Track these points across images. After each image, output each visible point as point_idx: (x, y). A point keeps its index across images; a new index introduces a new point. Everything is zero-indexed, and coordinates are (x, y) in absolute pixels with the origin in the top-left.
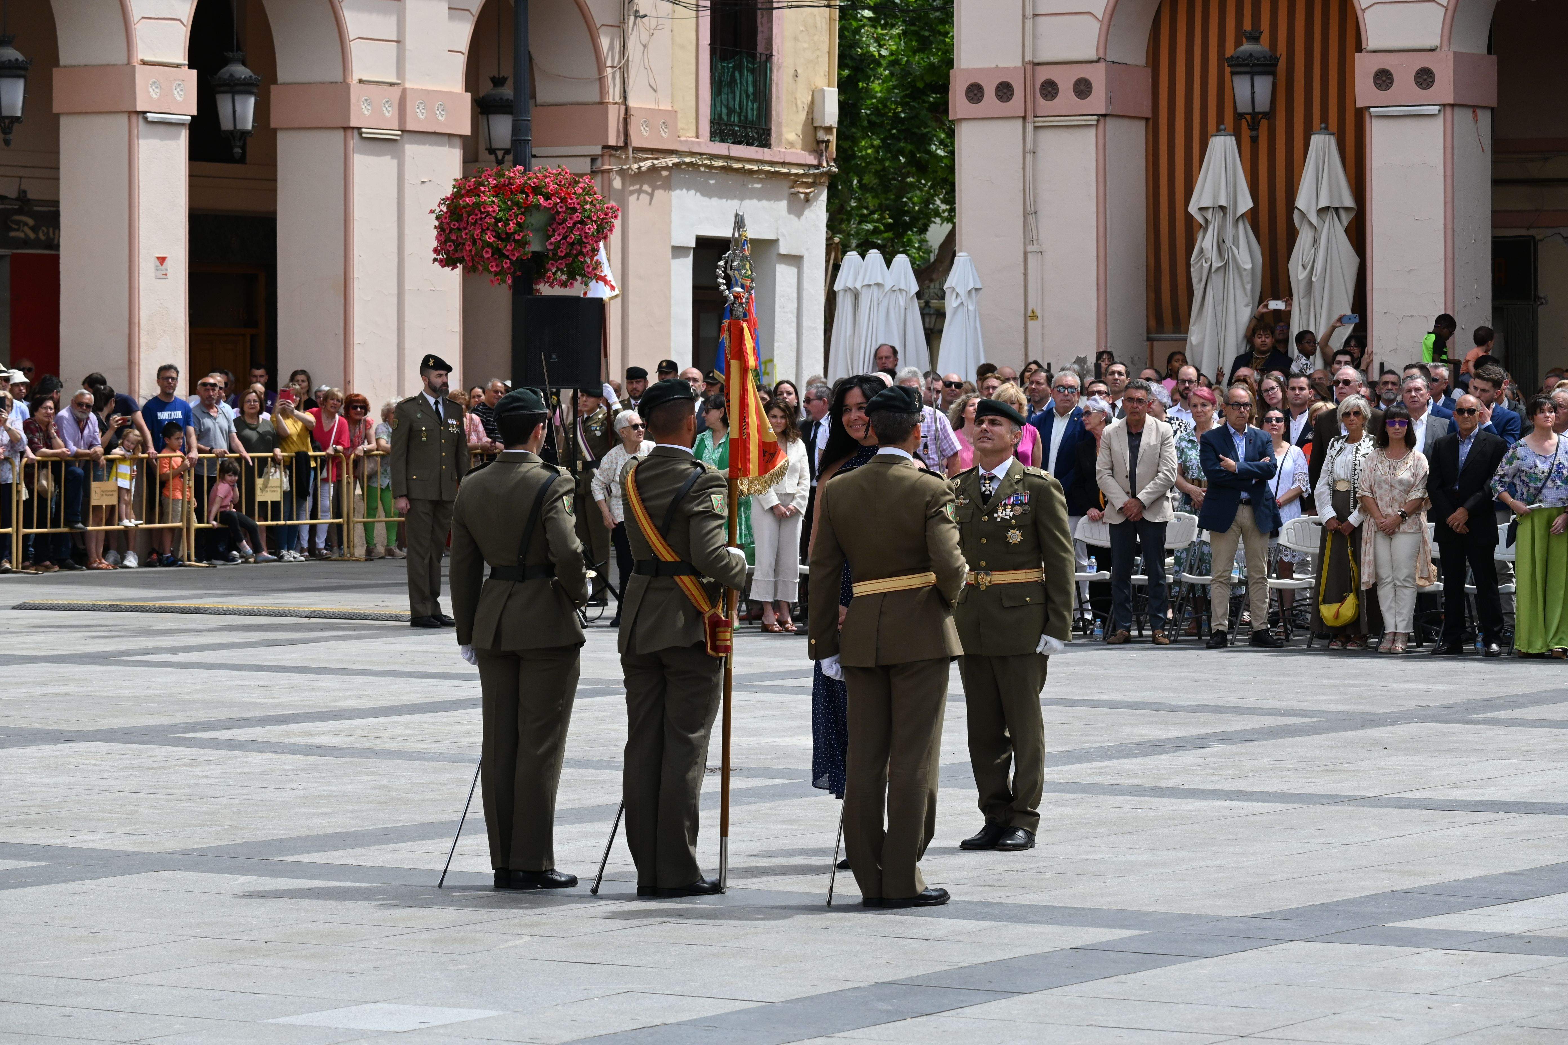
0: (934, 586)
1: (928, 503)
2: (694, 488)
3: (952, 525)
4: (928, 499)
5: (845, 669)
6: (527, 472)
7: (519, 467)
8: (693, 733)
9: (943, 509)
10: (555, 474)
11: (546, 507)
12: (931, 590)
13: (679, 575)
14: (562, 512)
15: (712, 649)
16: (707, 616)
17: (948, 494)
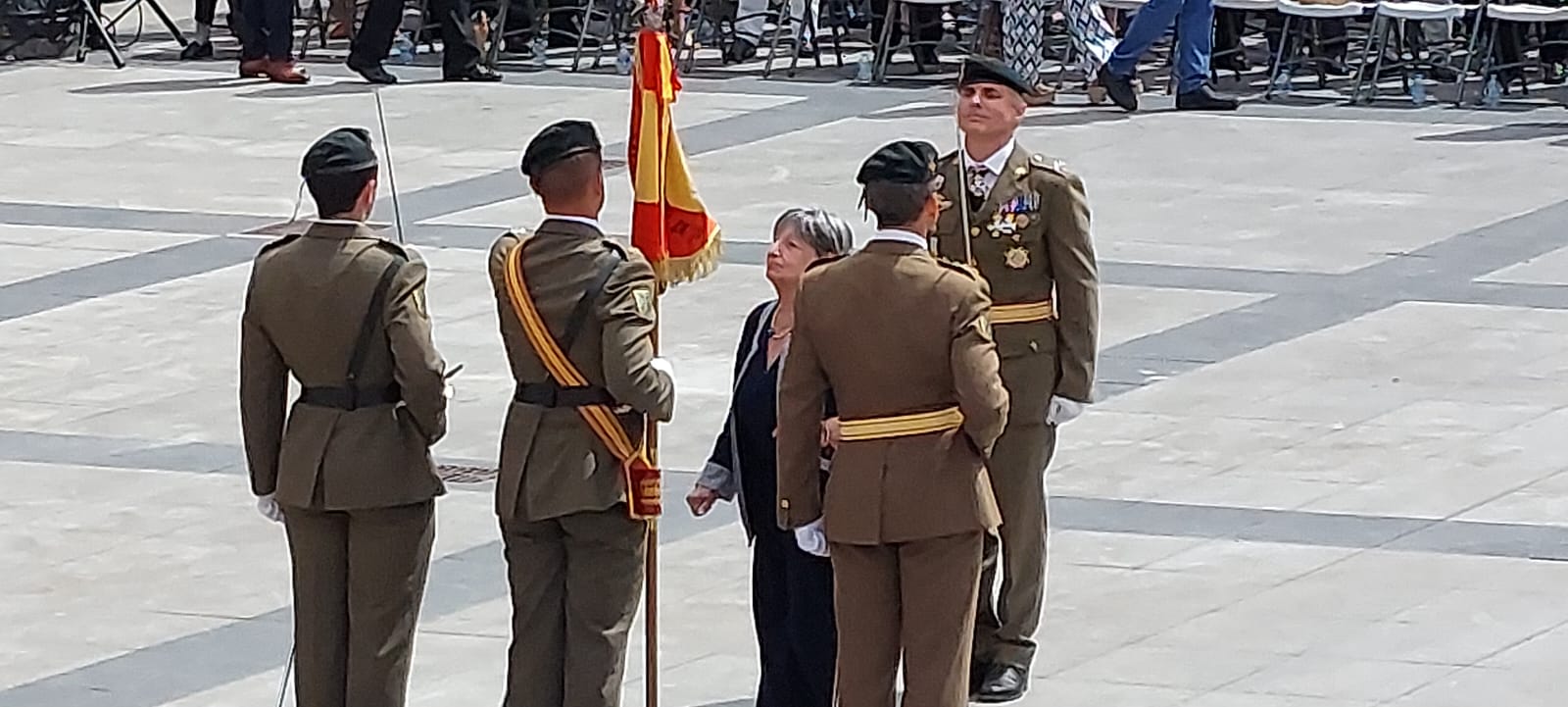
0: (962, 427)
1: (955, 312)
2: (608, 284)
3: (988, 346)
4: (954, 309)
5: (831, 544)
6: (359, 254)
7: (345, 245)
8: (608, 628)
9: (975, 323)
10: (402, 258)
11: (391, 307)
12: (957, 433)
13: (584, 405)
14: (415, 314)
15: (635, 512)
16: (627, 465)
17: (983, 300)
